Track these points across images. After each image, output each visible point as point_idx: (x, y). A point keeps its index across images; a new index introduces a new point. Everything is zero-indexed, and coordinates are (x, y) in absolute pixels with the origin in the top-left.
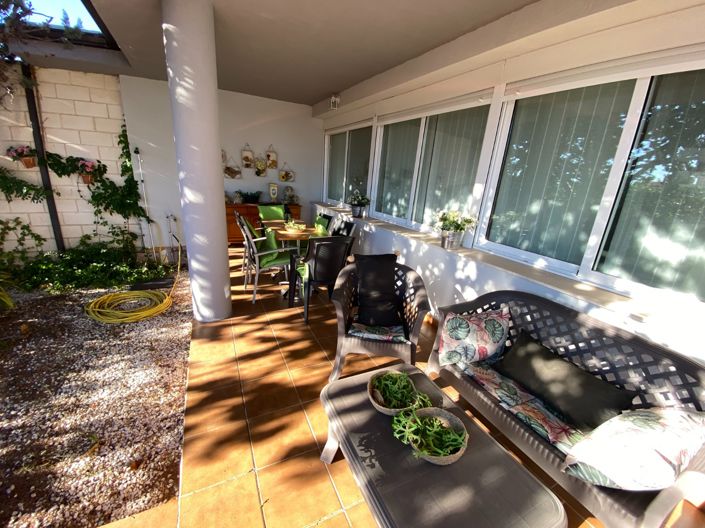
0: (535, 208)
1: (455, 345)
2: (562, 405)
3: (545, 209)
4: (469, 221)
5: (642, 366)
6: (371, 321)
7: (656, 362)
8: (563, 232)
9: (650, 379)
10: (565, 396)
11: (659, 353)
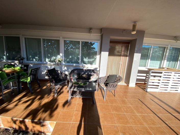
0: (71, 57)
1: (74, 78)
2: (87, 78)
3: (72, 57)
4: (62, 60)
5: (90, 72)
6: (58, 82)
7: (91, 71)
8: (75, 60)
9: (91, 73)
10: (87, 77)
11: (90, 70)
